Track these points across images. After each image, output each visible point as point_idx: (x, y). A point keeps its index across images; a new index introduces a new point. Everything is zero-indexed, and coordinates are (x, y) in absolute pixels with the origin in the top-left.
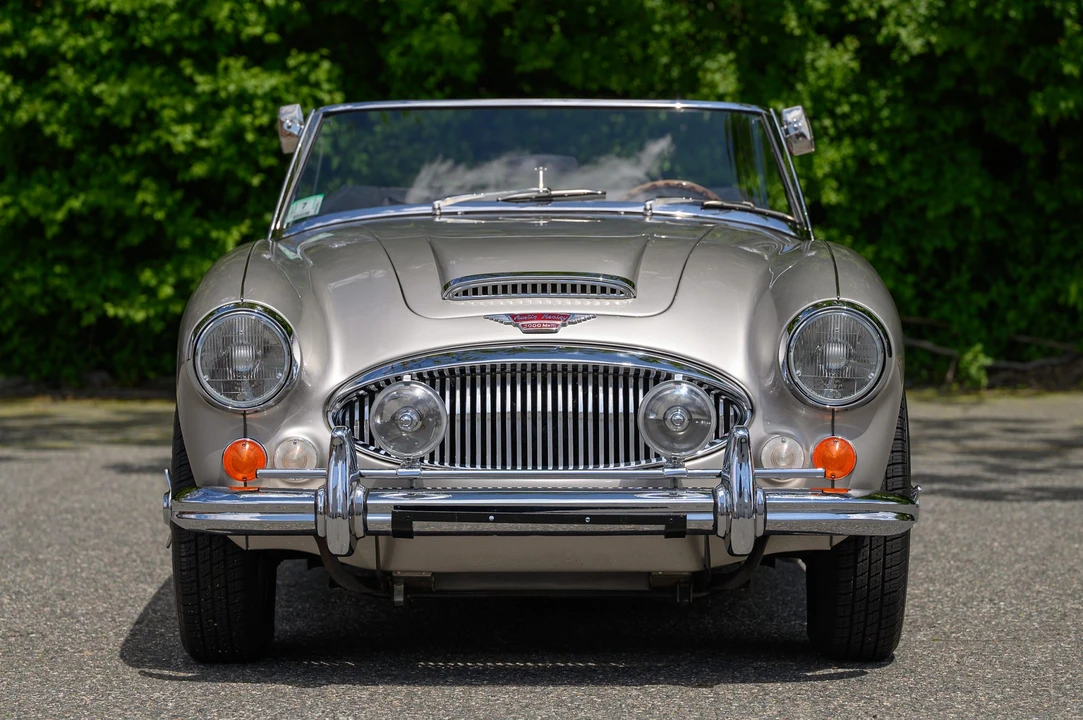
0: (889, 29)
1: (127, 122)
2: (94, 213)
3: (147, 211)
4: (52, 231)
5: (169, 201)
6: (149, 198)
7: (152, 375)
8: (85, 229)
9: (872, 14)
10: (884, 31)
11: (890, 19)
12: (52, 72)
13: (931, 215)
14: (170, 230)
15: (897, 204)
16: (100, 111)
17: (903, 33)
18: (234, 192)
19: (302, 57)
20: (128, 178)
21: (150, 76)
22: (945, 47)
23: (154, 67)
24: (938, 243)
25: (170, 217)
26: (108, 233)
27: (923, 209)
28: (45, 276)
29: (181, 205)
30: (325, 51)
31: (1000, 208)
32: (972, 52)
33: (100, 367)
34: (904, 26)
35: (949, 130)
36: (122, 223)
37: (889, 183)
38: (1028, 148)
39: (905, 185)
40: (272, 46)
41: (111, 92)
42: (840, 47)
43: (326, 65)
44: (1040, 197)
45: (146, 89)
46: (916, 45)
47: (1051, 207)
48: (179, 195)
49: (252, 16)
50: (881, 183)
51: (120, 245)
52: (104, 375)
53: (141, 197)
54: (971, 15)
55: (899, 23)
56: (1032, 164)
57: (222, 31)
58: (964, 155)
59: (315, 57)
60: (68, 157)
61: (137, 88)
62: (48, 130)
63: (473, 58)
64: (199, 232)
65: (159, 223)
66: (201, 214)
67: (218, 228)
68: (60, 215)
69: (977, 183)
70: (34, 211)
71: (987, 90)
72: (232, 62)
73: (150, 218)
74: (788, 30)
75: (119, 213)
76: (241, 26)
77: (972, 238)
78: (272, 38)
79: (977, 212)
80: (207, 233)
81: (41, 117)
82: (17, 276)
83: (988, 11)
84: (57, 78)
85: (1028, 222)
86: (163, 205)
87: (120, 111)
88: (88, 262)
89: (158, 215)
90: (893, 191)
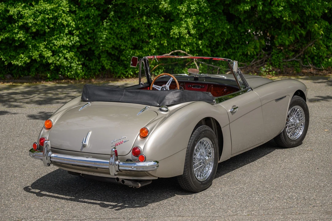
1: (16, 17)
2: (7, 38)
3: (20, 38)
6: (21, 36)
7: (22, 76)
14: (26, 43)
15: (207, 31)
16: (8, 14)
20: (16, 31)
21: (21, 5)
23: (22, 3)
25: (27, 40)
26: (10, 42)
27: (214, 32)
31: (231, 31)
33: (9, 73)
36: (14, 40)
37: (204, 26)
39: (209, 27)
45: (20, 9)
48: (29, 35)
50: (203, 27)
51: (13, 45)
52: (10, 75)
53: (19, 36)
58: (223, 18)
61: (18, 9)
64: (33, 43)
67: (39, 43)
75: (13, 38)
77: (225, 38)
79: (227, 33)
80: (36, 44)
86: (25, 37)
87: (14, 15)
88: (6, 49)
89: (23, 40)
90: (206, 28)
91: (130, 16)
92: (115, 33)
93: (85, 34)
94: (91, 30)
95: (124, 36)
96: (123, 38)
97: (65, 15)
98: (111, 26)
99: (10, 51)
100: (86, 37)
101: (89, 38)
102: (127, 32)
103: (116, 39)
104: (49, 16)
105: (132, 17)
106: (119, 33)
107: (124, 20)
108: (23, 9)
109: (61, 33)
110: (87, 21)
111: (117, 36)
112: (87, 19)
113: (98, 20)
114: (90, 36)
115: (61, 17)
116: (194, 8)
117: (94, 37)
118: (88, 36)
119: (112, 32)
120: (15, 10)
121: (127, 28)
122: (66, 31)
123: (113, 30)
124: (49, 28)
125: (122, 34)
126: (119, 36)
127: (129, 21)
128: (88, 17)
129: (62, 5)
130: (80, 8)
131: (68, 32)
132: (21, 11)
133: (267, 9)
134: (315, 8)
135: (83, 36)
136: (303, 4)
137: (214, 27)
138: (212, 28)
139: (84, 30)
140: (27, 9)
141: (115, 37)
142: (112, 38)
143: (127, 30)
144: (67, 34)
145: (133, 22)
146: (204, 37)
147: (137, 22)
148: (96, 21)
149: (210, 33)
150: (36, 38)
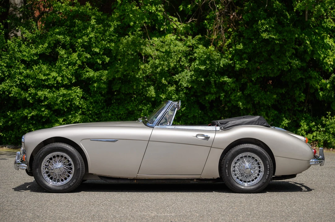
0: (181, 82)
1: (43, 99)
2: (37, 115)
4: (29, 118)
5: (50, 113)
6: (47, 113)
8: (35, 118)
9: (177, 80)
10: (180, 83)
11: (181, 81)
12: (29, 89)
13: (189, 117)
14: (50, 119)
16: (37, 96)
17: (183, 83)
18: (62, 112)
19: (75, 88)
20: (43, 109)
21: (47, 91)
22: (190, 86)
23: (48, 89)
24: (191, 122)
25: (51, 116)
26: (39, 119)
27: (188, 116)
28: (28, 126)
29: (52, 114)
30: (79, 87)
31: (202, 116)
32: (195, 87)
34: (183, 82)
35: (193, 101)
36: (42, 117)
38: (207, 105)
39: (185, 112)
40: (69, 85)
41: (40, 93)
42: (173, 86)
43: (79, 89)
44: (209, 114)
45: (46, 93)
46: (185, 85)
47: (211, 116)
48: (52, 112)
49: (66, 80)
51: (41, 121)
53: (45, 113)
54: (195, 80)
55: (182, 82)
56: (207, 108)
57: (59, 82)
58: (195, 106)
59: (77, 87)
60: (32, 104)
61: (44, 93)
62: (28, 99)
63: (106, 88)
64: (56, 119)
65: (49, 118)
66: (56, 116)
67: (59, 118)
68: (31, 115)
69: (197, 111)
70: (26, 114)
71: (199, 94)
72: (62, 88)
73: (47, 116)
74: (163, 83)
75: (41, 115)
76: (64, 81)
77: (197, 121)
78: (69, 84)
79: (197, 116)
80: (57, 119)
81: (27, 97)
82: (22, 126)
83: (198, 79)
84: (30, 90)
85: (207, 118)
86: (49, 114)
87: (41, 97)
88: (35, 124)
89: (48, 116)
90: (182, 113)
91: (126, 102)
92: (115, 114)
93: (94, 115)
94: (98, 111)
95: (122, 117)
96: (122, 118)
97: (79, 99)
98: (113, 110)
99: (39, 125)
100: (95, 117)
101: (97, 118)
102: (125, 113)
103: (116, 119)
104: (66, 98)
105: (128, 103)
106: (119, 114)
107: (123, 105)
108: (48, 93)
109: (76, 113)
110: (95, 105)
111: (117, 117)
112: (96, 104)
113: (103, 105)
114: (98, 116)
115: (75, 100)
116: (174, 97)
117: (100, 117)
118: (96, 116)
119: (113, 114)
120: (42, 93)
121: (124, 110)
122: (80, 112)
123: (115, 112)
124: (66, 108)
125: (120, 116)
126: (119, 117)
127: (126, 105)
128: (96, 102)
129: (77, 91)
130: (91, 96)
131: (81, 113)
132: (47, 95)
133: (228, 99)
134: (263, 98)
135: (92, 116)
136: (254, 95)
137: (188, 112)
138: (188, 113)
139: (93, 111)
140: (51, 94)
141: (116, 117)
142: (114, 118)
143: (124, 111)
144: (80, 114)
145: (129, 106)
146: (181, 119)
147: (131, 106)
148: (102, 105)
149: (186, 117)
150: (58, 116)
